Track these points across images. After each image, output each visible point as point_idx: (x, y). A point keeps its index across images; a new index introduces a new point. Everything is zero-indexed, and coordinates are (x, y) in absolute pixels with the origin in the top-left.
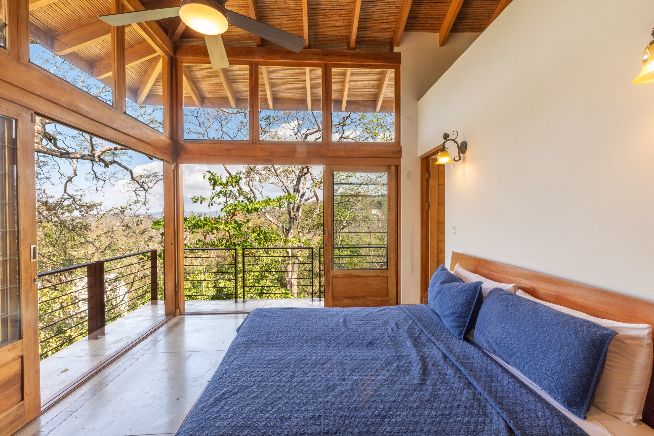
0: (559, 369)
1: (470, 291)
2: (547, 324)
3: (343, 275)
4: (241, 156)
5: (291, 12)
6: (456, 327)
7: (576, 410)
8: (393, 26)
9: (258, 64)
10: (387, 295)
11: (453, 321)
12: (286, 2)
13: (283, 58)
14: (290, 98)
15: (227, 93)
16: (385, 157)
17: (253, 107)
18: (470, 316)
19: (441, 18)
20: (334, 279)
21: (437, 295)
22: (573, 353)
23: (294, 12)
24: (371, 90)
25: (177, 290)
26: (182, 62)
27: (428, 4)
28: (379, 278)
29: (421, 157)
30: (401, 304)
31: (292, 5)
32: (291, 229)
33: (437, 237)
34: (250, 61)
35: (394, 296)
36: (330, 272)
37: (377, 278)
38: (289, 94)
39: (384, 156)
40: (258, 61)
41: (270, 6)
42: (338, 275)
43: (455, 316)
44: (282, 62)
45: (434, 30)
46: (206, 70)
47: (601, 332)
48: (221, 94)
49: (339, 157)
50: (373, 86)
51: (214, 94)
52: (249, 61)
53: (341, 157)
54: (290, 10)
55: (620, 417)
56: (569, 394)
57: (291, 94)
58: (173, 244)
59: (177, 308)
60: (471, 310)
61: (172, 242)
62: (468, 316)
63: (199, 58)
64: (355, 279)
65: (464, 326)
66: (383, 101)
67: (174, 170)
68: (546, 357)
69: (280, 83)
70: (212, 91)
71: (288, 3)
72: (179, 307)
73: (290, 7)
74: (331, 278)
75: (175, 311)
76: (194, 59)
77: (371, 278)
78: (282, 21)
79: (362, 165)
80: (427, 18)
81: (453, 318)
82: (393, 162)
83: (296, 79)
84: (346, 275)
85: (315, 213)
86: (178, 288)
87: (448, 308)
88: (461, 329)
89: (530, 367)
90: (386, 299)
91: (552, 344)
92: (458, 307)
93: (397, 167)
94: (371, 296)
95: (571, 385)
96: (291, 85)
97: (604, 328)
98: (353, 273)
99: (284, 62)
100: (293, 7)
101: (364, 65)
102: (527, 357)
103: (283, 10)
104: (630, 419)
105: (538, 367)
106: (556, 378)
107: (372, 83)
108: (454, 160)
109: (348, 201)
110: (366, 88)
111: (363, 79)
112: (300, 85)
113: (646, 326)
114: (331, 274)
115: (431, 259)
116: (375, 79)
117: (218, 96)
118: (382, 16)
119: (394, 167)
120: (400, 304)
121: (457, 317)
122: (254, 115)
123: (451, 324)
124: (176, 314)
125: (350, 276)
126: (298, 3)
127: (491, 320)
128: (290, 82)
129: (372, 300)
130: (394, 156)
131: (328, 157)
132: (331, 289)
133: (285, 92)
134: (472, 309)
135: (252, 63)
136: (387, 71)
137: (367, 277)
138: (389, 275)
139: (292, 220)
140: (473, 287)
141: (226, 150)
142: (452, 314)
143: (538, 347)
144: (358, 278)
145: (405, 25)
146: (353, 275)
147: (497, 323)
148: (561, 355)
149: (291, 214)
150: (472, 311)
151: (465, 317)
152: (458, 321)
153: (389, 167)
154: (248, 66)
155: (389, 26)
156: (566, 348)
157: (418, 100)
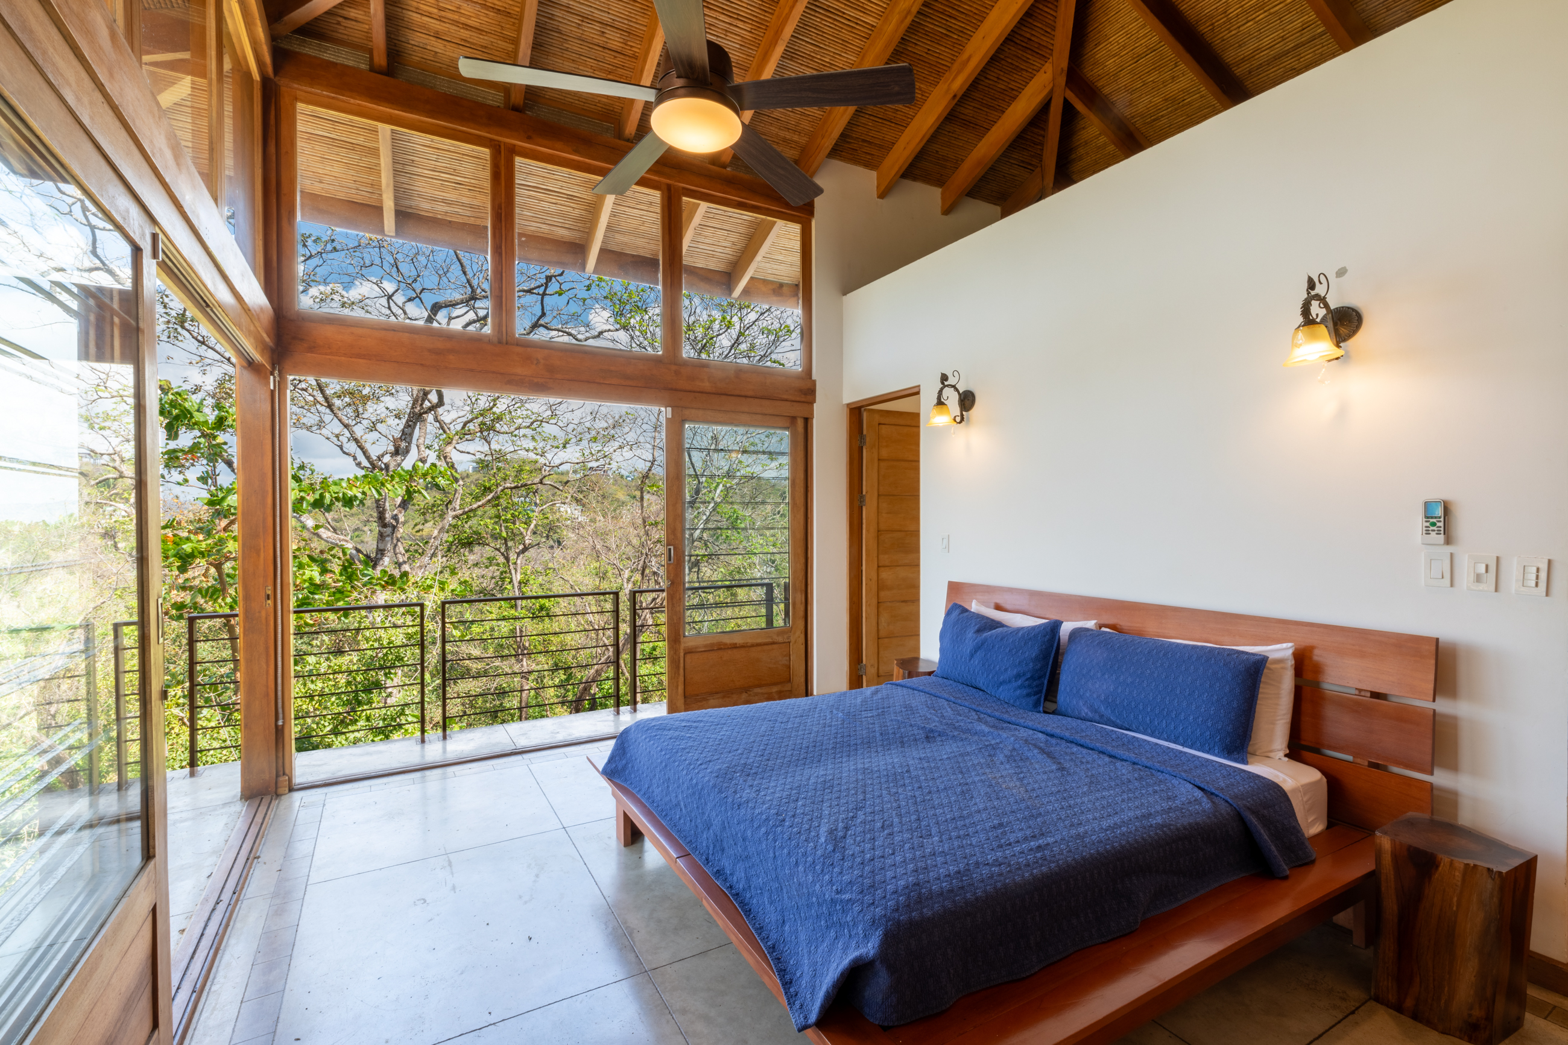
0: (1212, 712)
1: (1045, 636)
2: (1184, 661)
3: (706, 646)
4: (472, 370)
5: (609, 57)
6: (1028, 695)
7: (1237, 756)
8: (803, 140)
9: (513, 151)
10: (789, 681)
11: (1020, 687)
12: (603, 32)
13: (576, 152)
14: (542, 235)
15: (385, 196)
16: (786, 400)
17: (500, 254)
18: (1048, 674)
19: (886, 147)
20: (688, 656)
21: (976, 652)
22: (1227, 689)
23: (615, 57)
24: (727, 250)
25: (280, 723)
26: (296, 99)
27: (872, 118)
28: (775, 646)
29: (848, 405)
30: (815, 693)
31: (616, 43)
32: (383, 555)
33: (876, 559)
34: (495, 140)
35: (803, 679)
36: (680, 642)
37: (770, 647)
38: (544, 226)
39: (785, 397)
40: (514, 145)
41: (563, 28)
42: (696, 648)
43: (1023, 679)
44: (574, 160)
45: (869, 165)
46: (329, 125)
47: (1253, 659)
48: (354, 191)
49: (699, 392)
50: (734, 243)
51: (331, 187)
52: (491, 140)
53: (702, 392)
54: (607, 51)
55: (1271, 755)
56: (1228, 740)
57: (548, 227)
58: (272, 597)
59: (281, 773)
60: (1048, 664)
61: (269, 592)
62: (1045, 674)
63: (352, 101)
64: (730, 652)
65: (1040, 692)
66: (752, 278)
67: (273, 392)
68: (1192, 703)
69: (529, 197)
70: (327, 179)
71: (607, 36)
72: (287, 771)
73: (609, 46)
74: (682, 654)
75: (276, 783)
76: (333, 98)
77: (759, 648)
78: (580, 67)
79: (743, 412)
80: (864, 141)
81: (1019, 682)
82: (798, 410)
83: (570, 197)
84: (712, 645)
85: (451, 513)
86: (284, 718)
87: (1006, 670)
88: (1036, 697)
89: (1168, 722)
90: (787, 687)
91: (1198, 684)
92: (1027, 664)
93: (807, 421)
94: (760, 686)
95: (1230, 728)
96: (553, 207)
97: (1253, 654)
98: (727, 640)
99: (578, 161)
100: (614, 47)
101: (746, 203)
102: (1163, 709)
103: (591, 46)
104: (1281, 754)
105: (1182, 718)
106: (1210, 724)
107: (734, 237)
108: (955, 420)
109: (541, 482)
110: (720, 244)
111: (718, 226)
112: (577, 212)
113: (1290, 645)
114: (683, 646)
115: (866, 602)
116: (742, 231)
117: (341, 196)
118: (789, 116)
119: (802, 420)
120: (812, 694)
121: (1027, 680)
122: (504, 274)
123: (1018, 692)
124: (280, 791)
125: (720, 647)
126: (629, 43)
127: (1092, 674)
128: (554, 201)
129: (762, 694)
130: (803, 399)
131: (676, 390)
132: (681, 678)
133: (534, 219)
134: (1050, 663)
135: (500, 146)
136: (775, 222)
137: (753, 646)
138: (792, 639)
139: (389, 530)
140: (1048, 630)
141: (430, 351)
142: (1018, 676)
143: (1178, 692)
144: (735, 651)
145: (831, 147)
146: (726, 644)
147: (1103, 675)
148: (1212, 695)
149: (387, 515)
150: (1050, 667)
151: (1040, 678)
152: (1029, 686)
153: (793, 419)
154: (487, 151)
155: (796, 138)
156: (1218, 684)
157: (845, 294)
